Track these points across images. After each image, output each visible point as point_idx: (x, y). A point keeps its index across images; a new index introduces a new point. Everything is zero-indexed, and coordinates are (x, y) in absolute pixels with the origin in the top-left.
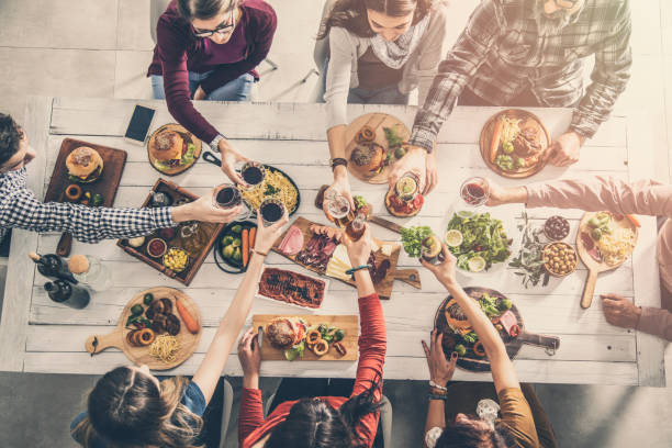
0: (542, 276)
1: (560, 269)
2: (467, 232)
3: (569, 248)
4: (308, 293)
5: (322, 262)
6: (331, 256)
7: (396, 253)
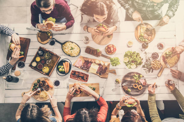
0: (151, 70)
1: (156, 68)
2: (130, 57)
3: (159, 61)
4: (84, 78)
5: (88, 69)
6: (90, 67)
7: (109, 65)
